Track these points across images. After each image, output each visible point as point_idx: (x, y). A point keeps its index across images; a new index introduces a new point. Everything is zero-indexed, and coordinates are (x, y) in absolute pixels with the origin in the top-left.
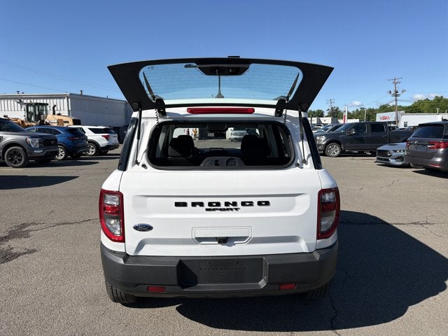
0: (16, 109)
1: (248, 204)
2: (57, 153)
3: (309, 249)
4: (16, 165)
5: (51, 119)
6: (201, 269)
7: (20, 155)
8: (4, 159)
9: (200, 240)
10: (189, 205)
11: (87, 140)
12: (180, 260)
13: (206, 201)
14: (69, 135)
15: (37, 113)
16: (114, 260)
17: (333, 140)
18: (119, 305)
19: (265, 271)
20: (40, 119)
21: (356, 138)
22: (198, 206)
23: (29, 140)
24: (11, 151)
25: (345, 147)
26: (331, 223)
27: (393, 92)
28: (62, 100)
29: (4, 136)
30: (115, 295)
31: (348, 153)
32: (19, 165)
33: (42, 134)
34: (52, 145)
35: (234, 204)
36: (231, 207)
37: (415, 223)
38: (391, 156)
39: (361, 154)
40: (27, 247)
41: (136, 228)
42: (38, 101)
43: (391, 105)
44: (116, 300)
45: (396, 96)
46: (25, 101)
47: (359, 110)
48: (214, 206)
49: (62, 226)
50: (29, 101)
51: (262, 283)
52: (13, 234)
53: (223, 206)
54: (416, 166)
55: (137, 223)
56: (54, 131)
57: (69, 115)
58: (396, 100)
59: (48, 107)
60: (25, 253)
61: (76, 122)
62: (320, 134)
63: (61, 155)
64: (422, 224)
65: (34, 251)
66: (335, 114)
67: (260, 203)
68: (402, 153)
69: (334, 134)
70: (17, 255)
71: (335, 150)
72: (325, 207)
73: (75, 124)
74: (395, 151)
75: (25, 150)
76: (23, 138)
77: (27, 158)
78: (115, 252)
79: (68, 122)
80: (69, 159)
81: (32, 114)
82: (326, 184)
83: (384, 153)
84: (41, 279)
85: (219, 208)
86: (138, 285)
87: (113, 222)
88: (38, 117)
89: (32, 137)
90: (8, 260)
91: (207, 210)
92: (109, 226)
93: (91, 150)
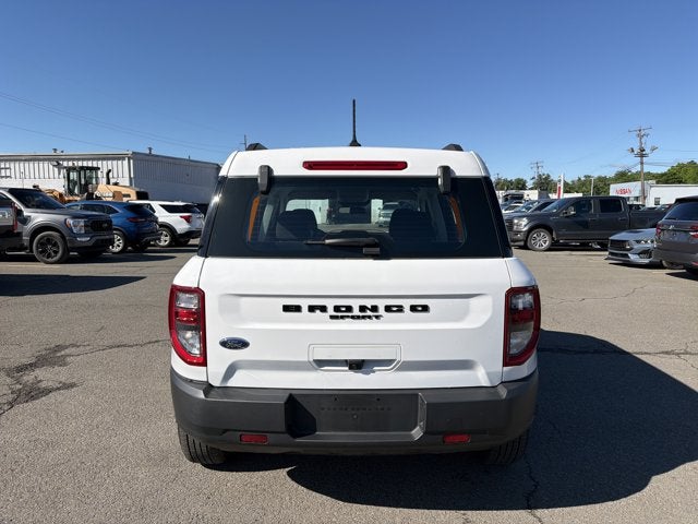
0: (51, 176)
1: (395, 309)
2: (111, 242)
3: (491, 381)
4: (50, 260)
5: (104, 191)
6: (323, 409)
7: (55, 245)
8: (31, 251)
9: (321, 363)
10: (305, 309)
11: (157, 222)
12: (291, 395)
13: (330, 304)
14: (131, 214)
15: (83, 182)
16: (190, 393)
17: (540, 224)
18: (199, 466)
19: (422, 413)
20: (87, 190)
21: (577, 222)
22: (318, 312)
23: (70, 221)
24: (43, 237)
25: (558, 235)
26: (526, 342)
27: (637, 150)
28: (120, 162)
29: (33, 215)
30: (192, 450)
31: (563, 245)
32: (55, 259)
33: (89, 213)
34: (104, 230)
35: (374, 309)
36: (369, 313)
37: (667, 353)
38: (631, 249)
39: (585, 247)
40: (63, 380)
41: (224, 344)
42: (85, 164)
43: (634, 171)
44: (194, 458)
45: (642, 156)
46: (65, 164)
47: (583, 179)
48: (342, 312)
49: (116, 350)
50: (70, 164)
51: (417, 433)
52: (42, 361)
53: (356, 312)
54: (672, 265)
55: (225, 337)
56: (107, 208)
57: (131, 184)
58: (642, 163)
59: (99, 172)
60: (58, 389)
61: (141, 195)
62: (519, 214)
63: (118, 245)
64: (678, 354)
65: (72, 386)
66: (544, 185)
67: (413, 308)
68: (649, 245)
69: (540, 215)
70: (47, 391)
71: (543, 240)
72: (516, 317)
73: (139, 198)
74: (638, 242)
75: (63, 237)
76: (61, 218)
77: (67, 250)
78: (191, 381)
79: (129, 196)
80: (130, 252)
81: (75, 183)
82: (519, 280)
83: (621, 244)
84: (82, 426)
85: (350, 314)
86: (226, 431)
87: (189, 334)
88: (84, 188)
89: (75, 217)
90: (33, 398)
91: (332, 317)
92: (184, 342)
93: (163, 238)
